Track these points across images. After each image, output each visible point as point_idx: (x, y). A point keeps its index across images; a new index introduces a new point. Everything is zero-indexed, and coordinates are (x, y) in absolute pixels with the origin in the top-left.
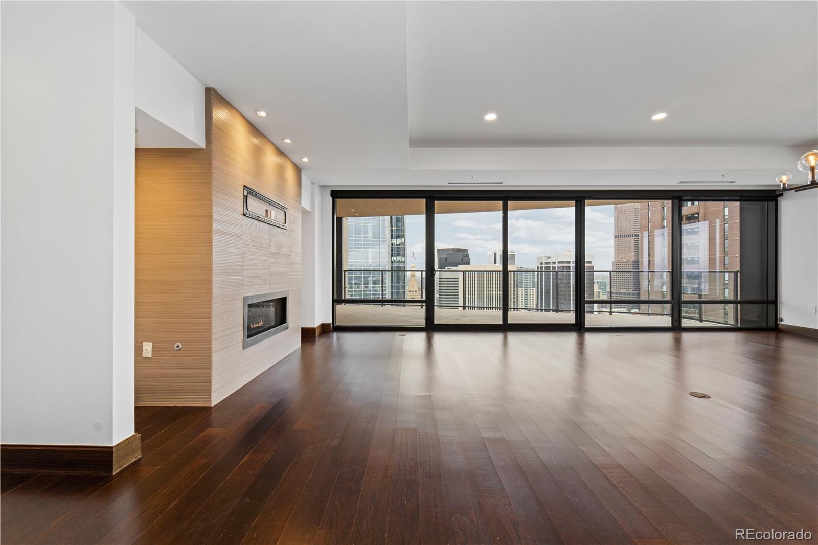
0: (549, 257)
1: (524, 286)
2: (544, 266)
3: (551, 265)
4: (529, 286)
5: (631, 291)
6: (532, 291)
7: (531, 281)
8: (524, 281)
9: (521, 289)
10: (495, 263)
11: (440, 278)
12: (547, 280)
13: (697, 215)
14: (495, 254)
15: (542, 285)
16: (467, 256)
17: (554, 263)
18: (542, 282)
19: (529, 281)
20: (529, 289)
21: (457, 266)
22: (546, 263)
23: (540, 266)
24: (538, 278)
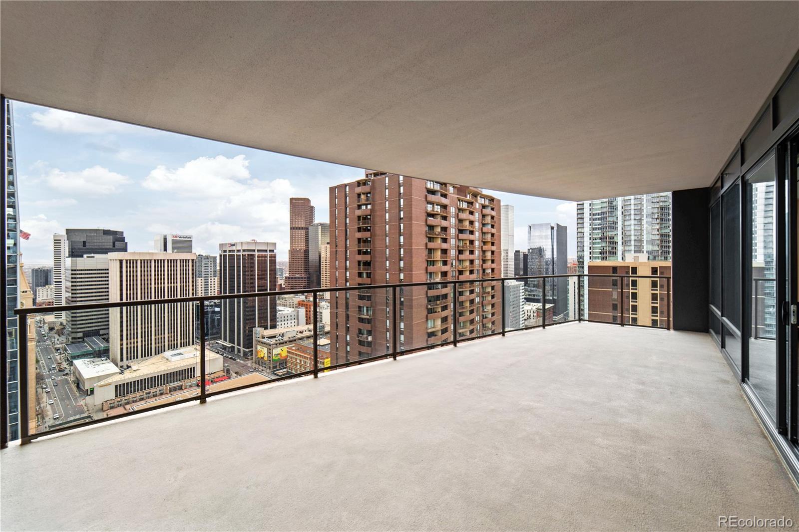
0: (234, 245)
1: (203, 276)
2: (227, 254)
3: (235, 254)
4: (209, 275)
5: (303, 276)
6: (213, 281)
7: (213, 270)
8: (203, 270)
9: (200, 279)
10: (165, 250)
11: (72, 270)
12: (231, 268)
13: (369, 217)
14: (165, 239)
15: (225, 273)
16: (123, 239)
17: (239, 251)
18: (225, 270)
19: (209, 270)
20: (210, 278)
21: (106, 253)
22: (230, 251)
23: (223, 254)
24: (221, 267)
